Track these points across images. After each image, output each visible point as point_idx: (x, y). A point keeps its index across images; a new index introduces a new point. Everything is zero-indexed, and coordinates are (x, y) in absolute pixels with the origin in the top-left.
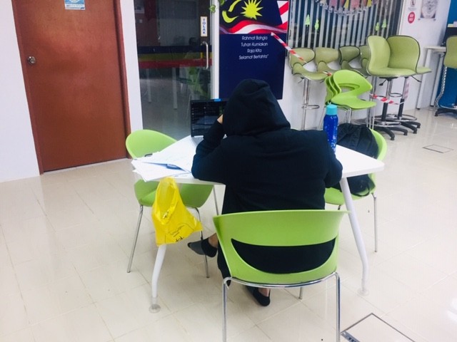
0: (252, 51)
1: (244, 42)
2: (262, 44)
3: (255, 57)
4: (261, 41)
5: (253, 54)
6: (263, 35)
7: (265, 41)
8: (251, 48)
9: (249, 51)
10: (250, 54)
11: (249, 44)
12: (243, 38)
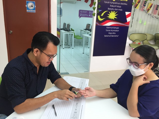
0: (111, 33)
1: (107, 29)
2: (116, 31)
3: (112, 36)
4: (116, 29)
5: (111, 35)
6: (117, 27)
7: (118, 29)
8: (110, 32)
9: (109, 33)
10: (110, 35)
11: (110, 30)
12: (107, 28)
